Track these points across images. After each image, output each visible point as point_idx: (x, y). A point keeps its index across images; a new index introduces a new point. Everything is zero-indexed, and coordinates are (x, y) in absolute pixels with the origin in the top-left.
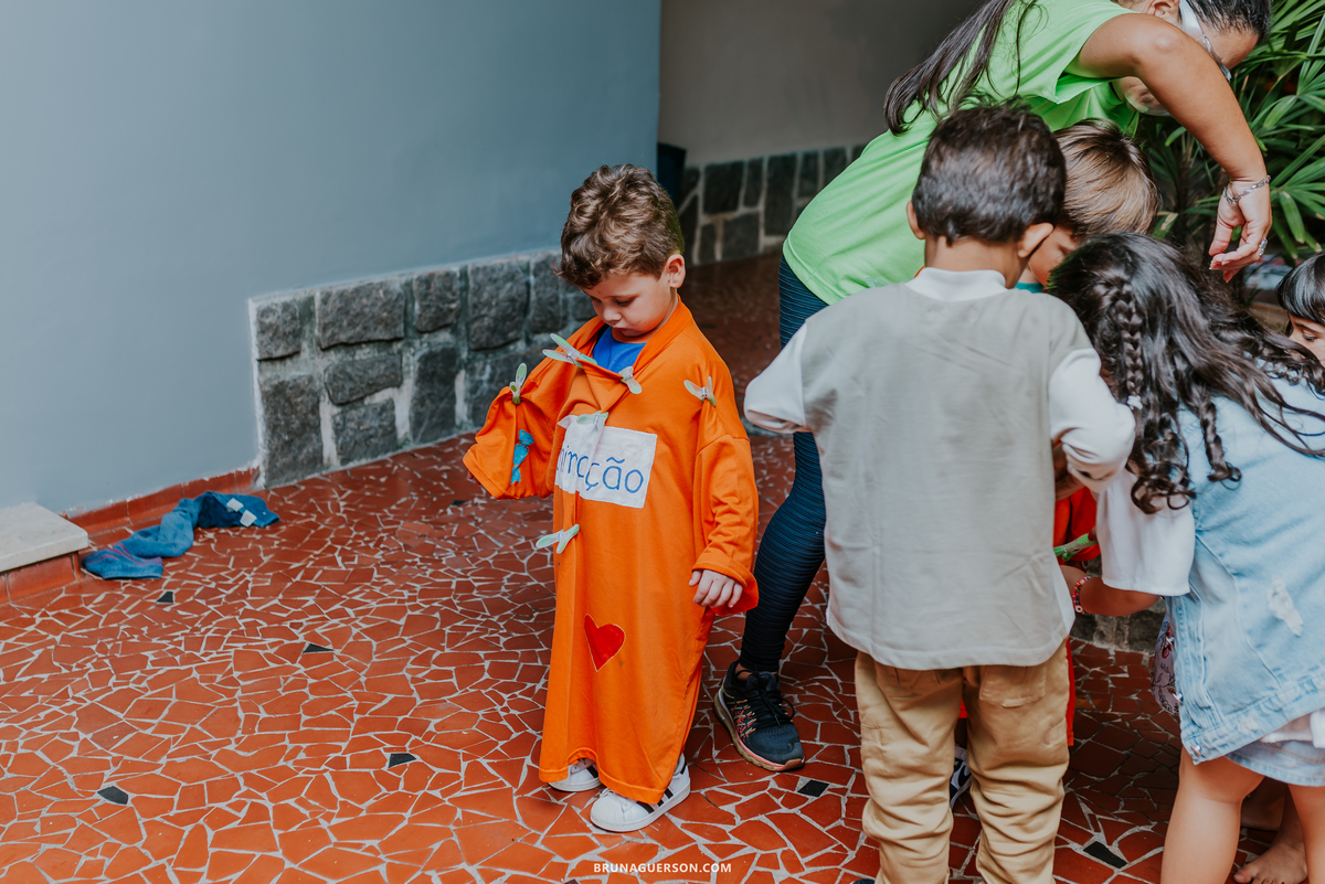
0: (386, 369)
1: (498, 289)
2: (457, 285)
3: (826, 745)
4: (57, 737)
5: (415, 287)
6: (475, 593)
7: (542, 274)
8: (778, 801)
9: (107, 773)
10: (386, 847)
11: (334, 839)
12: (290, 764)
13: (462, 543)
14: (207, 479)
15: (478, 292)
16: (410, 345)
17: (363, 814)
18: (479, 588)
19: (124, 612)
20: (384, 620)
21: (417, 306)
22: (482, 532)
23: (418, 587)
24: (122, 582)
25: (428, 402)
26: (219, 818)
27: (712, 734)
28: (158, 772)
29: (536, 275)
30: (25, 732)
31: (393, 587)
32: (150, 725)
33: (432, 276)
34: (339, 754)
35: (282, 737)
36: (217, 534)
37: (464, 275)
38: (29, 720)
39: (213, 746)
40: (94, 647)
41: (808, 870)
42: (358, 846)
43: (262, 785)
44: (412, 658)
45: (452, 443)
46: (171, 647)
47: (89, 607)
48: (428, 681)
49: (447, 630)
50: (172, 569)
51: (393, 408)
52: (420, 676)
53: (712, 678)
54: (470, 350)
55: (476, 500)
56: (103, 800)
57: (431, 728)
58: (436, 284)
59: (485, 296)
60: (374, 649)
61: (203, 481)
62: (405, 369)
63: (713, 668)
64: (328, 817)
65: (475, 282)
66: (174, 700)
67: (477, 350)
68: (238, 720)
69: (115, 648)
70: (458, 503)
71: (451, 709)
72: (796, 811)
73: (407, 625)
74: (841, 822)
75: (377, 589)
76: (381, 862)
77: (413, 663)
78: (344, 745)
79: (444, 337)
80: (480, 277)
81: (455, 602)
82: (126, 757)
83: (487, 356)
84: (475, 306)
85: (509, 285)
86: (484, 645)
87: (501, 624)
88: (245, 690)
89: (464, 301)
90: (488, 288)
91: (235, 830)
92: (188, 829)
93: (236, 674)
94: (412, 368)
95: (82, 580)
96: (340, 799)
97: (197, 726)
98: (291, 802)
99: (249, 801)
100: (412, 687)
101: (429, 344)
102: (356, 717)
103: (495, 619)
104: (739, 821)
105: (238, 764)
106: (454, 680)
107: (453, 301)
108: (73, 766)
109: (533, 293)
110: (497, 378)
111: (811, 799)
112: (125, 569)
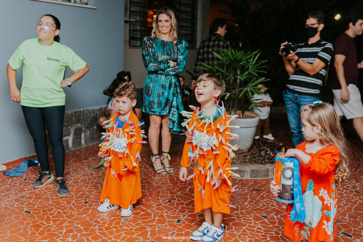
0: (67, 132)
1: (91, 114)
2: (82, 113)
3: (171, 195)
4: (11, 204)
5: (73, 114)
6: (94, 175)
7: (100, 111)
8: (163, 204)
9: (25, 209)
10: (87, 216)
11: (76, 216)
12: (63, 205)
13: (89, 166)
14: (28, 157)
15: (86, 115)
16: (72, 127)
17: (81, 211)
18: (95, 174)
19: (17, 182)
20: (75, 181)
21: (74, 118)
22: (93, 164)
23: (81, 175)
24: (14, 177)
25: (76, 139)
26: (51, 214)
27: (148, 195)
28: (36, 208)
29: (99, 111)
30: (3, 204)
31: (76, 175)
32: (31, 201)
33: (77, 111)
34: (73, 203)
35: (60, 201)
36: (33, 167)
37: (83, 111)
38: (3, 202)
39: (46, 203)
40: (12, 189)
41: (170, 213)
42: (82, 216)
43: (59, 209)
44: (84, 186)
45: (81, 149)
46: (30, 188)
47: (8, 182)
48: (88, 190)
49: (90, 181)
50: (25, 174)
51: (68, 140)
52: (86, 189)
53: (147, 186)
54: (85, 128)
55: (90, 159)
56: (25, 213)
57: (91, 197)
58: (78, 113)
59: (88, 116)
60: (75, 185)
61: (27, 157)
62: (71, 132)
63: (146, 184)
64: (74, 212)
65: (86, 113)
66: (34, 196)
67: (86, 128)
68: (50, 199)
69: (17, 189)
70: (86, 159)
71: (94, 194)
72: (166, 205)
73: (81, 181)
74: (175, 206)
75: (73, 175)
76: (87, 218)
77: (84, 187)
78: (74, 201)
79: (79, 125)
80: (87, 112)
81: (90, 177)
82: (28, 206)
83: (88, 129)
84: (86, 118)
85: (93, 114)
86: (99, 183)
87: (101, 180)
88: (49, 194)
89: (84, 117)
90: (89, 114)
91: (55, 216)
92: (45, 216)
93: (46, 191)
94: (72, 132)
95: (5, 177)
96: (76, 209)
97: (41, 200)
98: (66, 210)
99: (57, 211)
100: (85, 191)
101: (76, 127)
102: (75, 197)
103: (100, 179)
104: (156, 207)
105: (53, 206)
106: (94, 189)
107: (81, 117)
108: (16, 208)
109: (98, 115)
110: (90, 134)
111: (169, 203)
112: (15, 174)
